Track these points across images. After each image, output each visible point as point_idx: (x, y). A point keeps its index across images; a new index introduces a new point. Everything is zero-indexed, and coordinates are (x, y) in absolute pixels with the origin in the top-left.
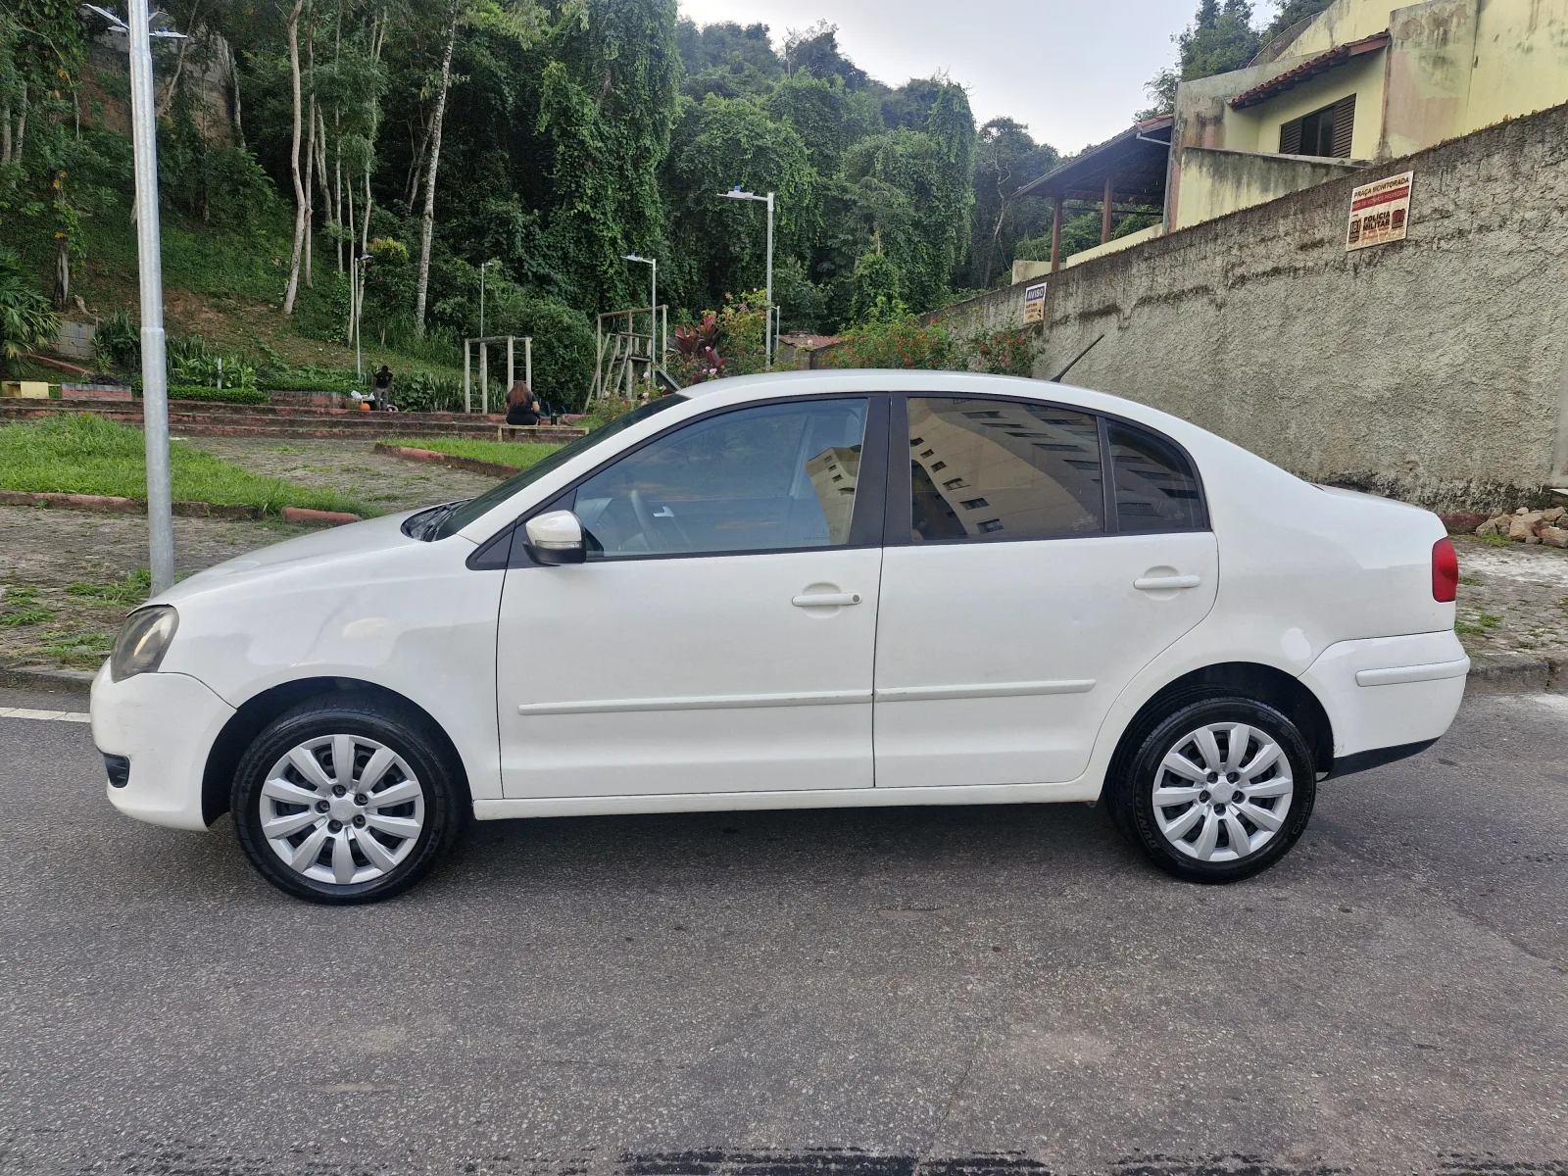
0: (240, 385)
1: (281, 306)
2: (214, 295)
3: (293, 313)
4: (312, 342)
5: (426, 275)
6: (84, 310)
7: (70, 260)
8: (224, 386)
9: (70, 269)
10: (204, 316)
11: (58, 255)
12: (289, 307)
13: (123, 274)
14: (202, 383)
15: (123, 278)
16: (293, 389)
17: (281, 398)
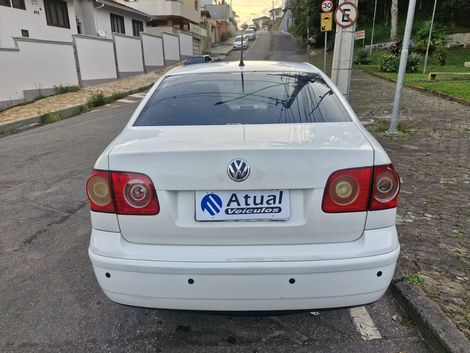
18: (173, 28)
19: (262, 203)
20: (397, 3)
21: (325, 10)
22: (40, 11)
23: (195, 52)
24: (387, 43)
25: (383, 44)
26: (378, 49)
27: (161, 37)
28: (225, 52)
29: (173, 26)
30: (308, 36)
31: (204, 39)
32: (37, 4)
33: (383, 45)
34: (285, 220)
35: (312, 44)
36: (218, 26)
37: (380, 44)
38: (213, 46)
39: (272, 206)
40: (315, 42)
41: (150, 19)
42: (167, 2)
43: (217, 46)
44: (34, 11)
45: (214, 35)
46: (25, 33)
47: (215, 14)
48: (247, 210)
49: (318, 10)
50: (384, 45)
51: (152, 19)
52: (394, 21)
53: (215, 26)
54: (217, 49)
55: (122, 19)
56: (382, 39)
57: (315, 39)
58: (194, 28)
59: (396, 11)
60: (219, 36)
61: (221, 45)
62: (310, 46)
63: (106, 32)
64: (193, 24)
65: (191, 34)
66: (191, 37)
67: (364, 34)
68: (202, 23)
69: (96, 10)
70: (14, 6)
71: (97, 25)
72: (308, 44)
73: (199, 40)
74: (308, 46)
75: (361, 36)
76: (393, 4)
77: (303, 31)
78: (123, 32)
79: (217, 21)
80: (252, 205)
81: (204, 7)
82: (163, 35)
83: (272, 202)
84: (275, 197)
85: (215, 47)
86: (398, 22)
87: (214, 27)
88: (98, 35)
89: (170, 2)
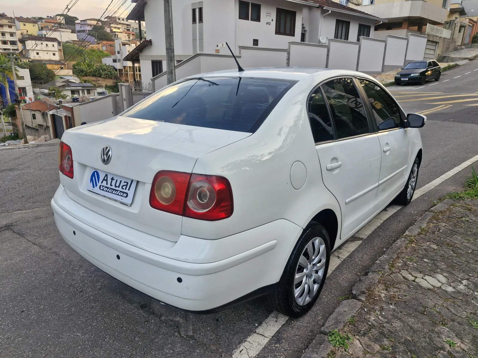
18: (407, 30)
19: (119, 187)
22: (271, 22)
23: (427, 56)
27: (385, 41)
28: (470, 56)
29: (408, 28)
31: (444, 42)
32: (270, 16)
34: (128, 205)
36: (472, 25)
38: (456, 49)
39: (124, 191)
41: (380, 22)
42: (406, 2)
43: (463, 49)
44: (266, 23)
45: (462, 36)
46: (256, 42)
47: (472, 10)
48: (110, 189)
51: (382, 22)
53: (466, 25)
54: (461, 52)
55: (348, 24)
58: (432, 29)
60: (470, 37)
61: (469, 48)
63: (327, 38)
64: (432, 25)
65: (426, 36)
66: (425, 40)
68: (447, 23)
69: (323, 17)
70: (252, 20)
71: (321, 31)
73: (437, 43)
78: (347, 38)
79: (470, 19)
80: (113, 187)
81: (460, 3)
82: (387, 39)
83: (124, 187)
84: (127, 183)
85: (459, 50)
87: (465, 27)
88: (319, 42)
89: (410, 1)
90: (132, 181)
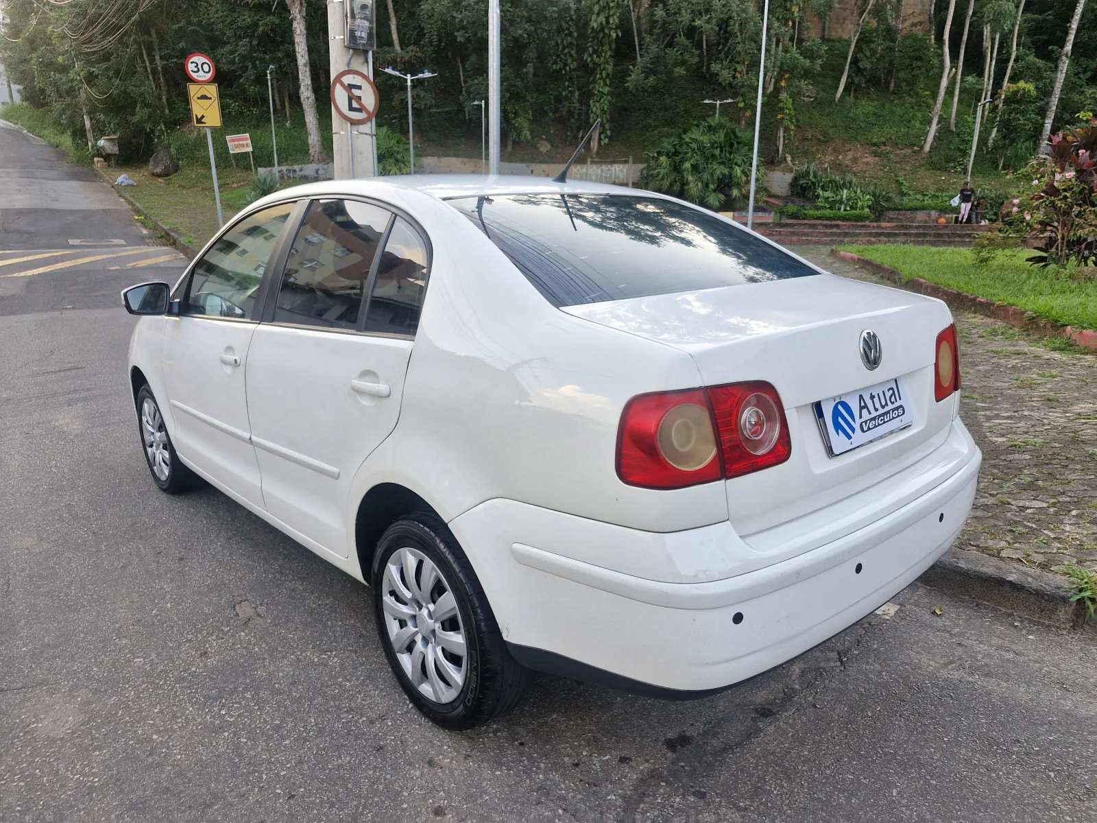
0: (856, 209)
1: (922, 148)
2: (875, 144)
3: (930, 152)
4: (938, 173)
5: (1054, 108)
6: (790, 164)
7: (784, 132)
8: (845, 210)
9: (784, 137)
10: (864, 160)
11: (778, 129)
12: (927, 148)
13: (819, 137)
14: (831, 208)
15: (819, 140)
16: (905, 210)
17: (895, 216)
19: (887, 404)
20: (310, 82)
21: (196, 77)
24: (305, 167)
25: (297, 167)
26: (289, 177)
30: (90, 135)
33: (298, 170)
35: (107, 157)
37: (290, 168)
39: (896, 405)
40: (117, 153)
48: (878, 419)
49: (111, 74)
50: (301, 170)
52: (311, 118)
56: (291, 155)
57: (114, 145)
59: (310, 100)
62: (102, 159)
67: (249, 142)
72: (94, 156)
74: (98, 162)
75: (243, 146)
76: (303, 84)
77: (72, 122)
80: (880, 411)
83: (893, 399)
84: (892, 389)
86: (319, 123)
90: (896, 380)
